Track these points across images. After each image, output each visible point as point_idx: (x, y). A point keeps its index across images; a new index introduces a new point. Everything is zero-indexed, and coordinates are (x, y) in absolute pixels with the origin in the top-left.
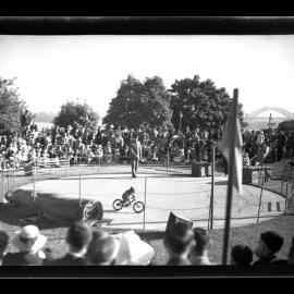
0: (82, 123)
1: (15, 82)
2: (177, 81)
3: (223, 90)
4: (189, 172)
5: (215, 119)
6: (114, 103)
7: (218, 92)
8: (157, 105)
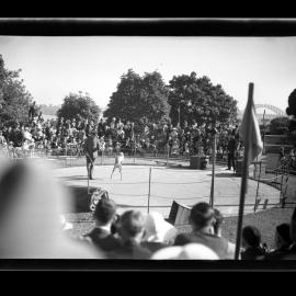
0: (85, 116)
1: (20, 74)
2: (174, 77)
3: (219, 86)
6: (115, 97)
7: (214, 88)
8: (156, 100)
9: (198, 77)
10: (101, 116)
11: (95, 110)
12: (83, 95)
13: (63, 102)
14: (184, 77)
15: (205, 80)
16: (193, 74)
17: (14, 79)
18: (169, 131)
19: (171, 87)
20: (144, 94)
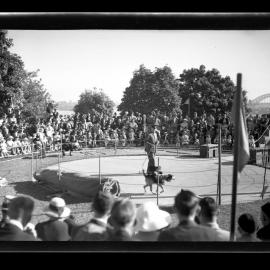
0: (100, 110)
1: (38, 74)
2: (185, 71)
3: (228, 78)
4: (198, 153)
5: (221, 105)
6: (128, 92)
7: (223, 81)
8: (167, 93)
9: (206, 70)
10: (115, 110)
11: (109, 105)
13: (79, 99)
14: (193, 70)
15: (214, 72)
16: (202, 67)
17: (33, 79)
19: (181, 80)
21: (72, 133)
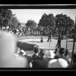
0: (33, 25)
2: (57, 15)
3: (69, 17)
8: (52, 21)
9: (63, 15)
10: (37, 25)
11: (35, 24)
12: (32, 20)
13: (27, 22)
14: (59, 15)
15: (65, 15)
16: (62, 14)
18: (55, 29)
19: (56, 17)
20: (48, 19)
21: (25, 32)
